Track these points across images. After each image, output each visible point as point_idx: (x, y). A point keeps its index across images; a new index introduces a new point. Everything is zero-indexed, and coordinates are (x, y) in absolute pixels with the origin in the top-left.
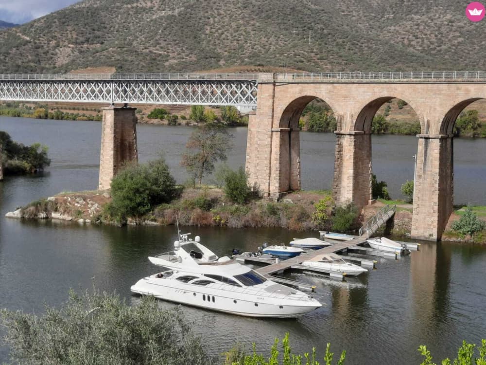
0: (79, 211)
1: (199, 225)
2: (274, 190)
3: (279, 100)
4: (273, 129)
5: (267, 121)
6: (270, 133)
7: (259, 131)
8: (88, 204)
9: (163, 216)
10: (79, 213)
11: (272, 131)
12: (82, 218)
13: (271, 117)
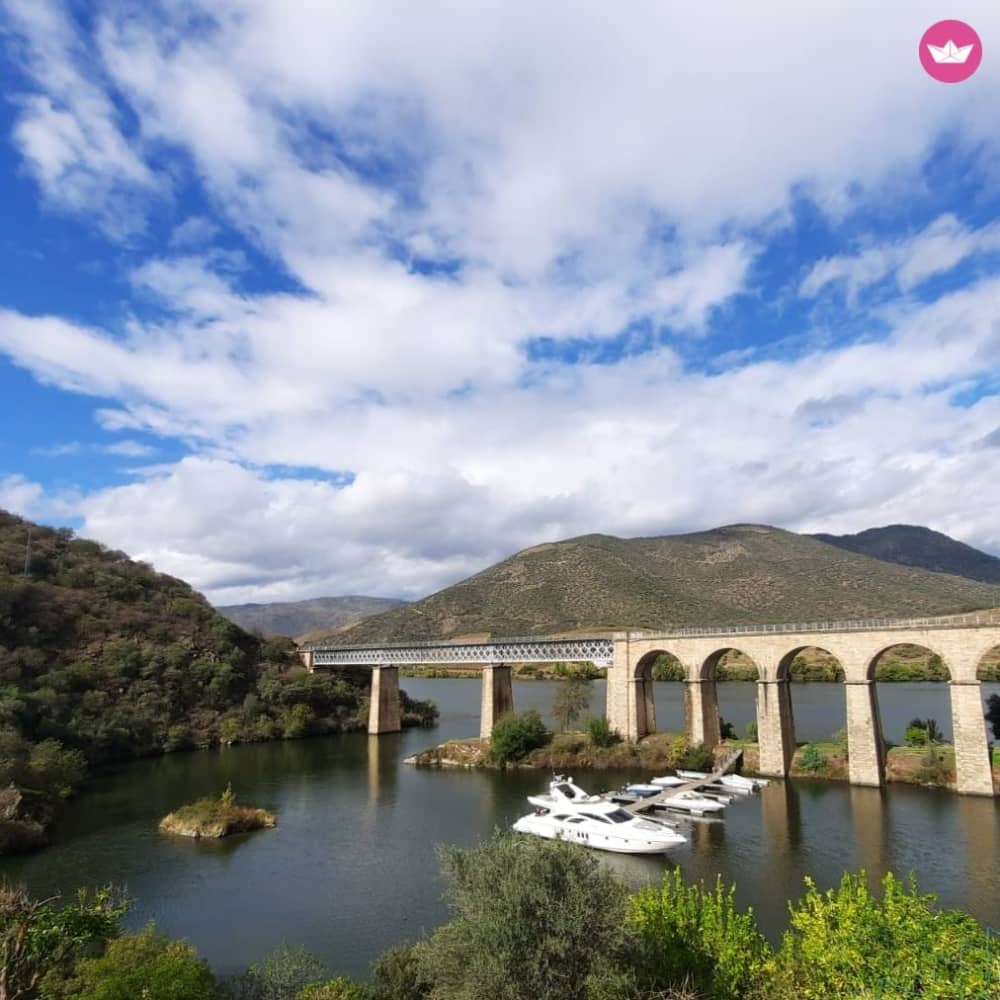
1: (569, 767)
3: (633, 654)
4: (629, 680)
5: (624, 673)
6: (626, 683)
7: (617, 681)
8: (472, 750)
9: (537, 759)
10: (465, 759)
12: (467, 763)
13: (626, 669)
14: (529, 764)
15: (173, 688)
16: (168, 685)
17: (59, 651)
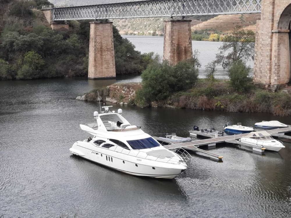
0: (122, 96)
1: (203, 109)
2: (273, 82)
3: (278, 6)
4: (273, 31)
5: (269, 24)
6: (270, 34)
7: (263, 32)
8: (130, 91)
9: (178, 101)
10: (122, 98)
11: (273, 33)
12: (122, 101)
13: (271, 21)
14: (172, 104)
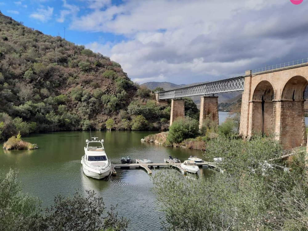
2: (249, 135)
3: (253, 84)
5: (248, 97)
7: (244, 102)
9: (188, 144)
11: (249, 102)
12: (160, 142)
14: (185, 145)
15: (92, 106)
16: (91, 104)
17: (59, 90)
